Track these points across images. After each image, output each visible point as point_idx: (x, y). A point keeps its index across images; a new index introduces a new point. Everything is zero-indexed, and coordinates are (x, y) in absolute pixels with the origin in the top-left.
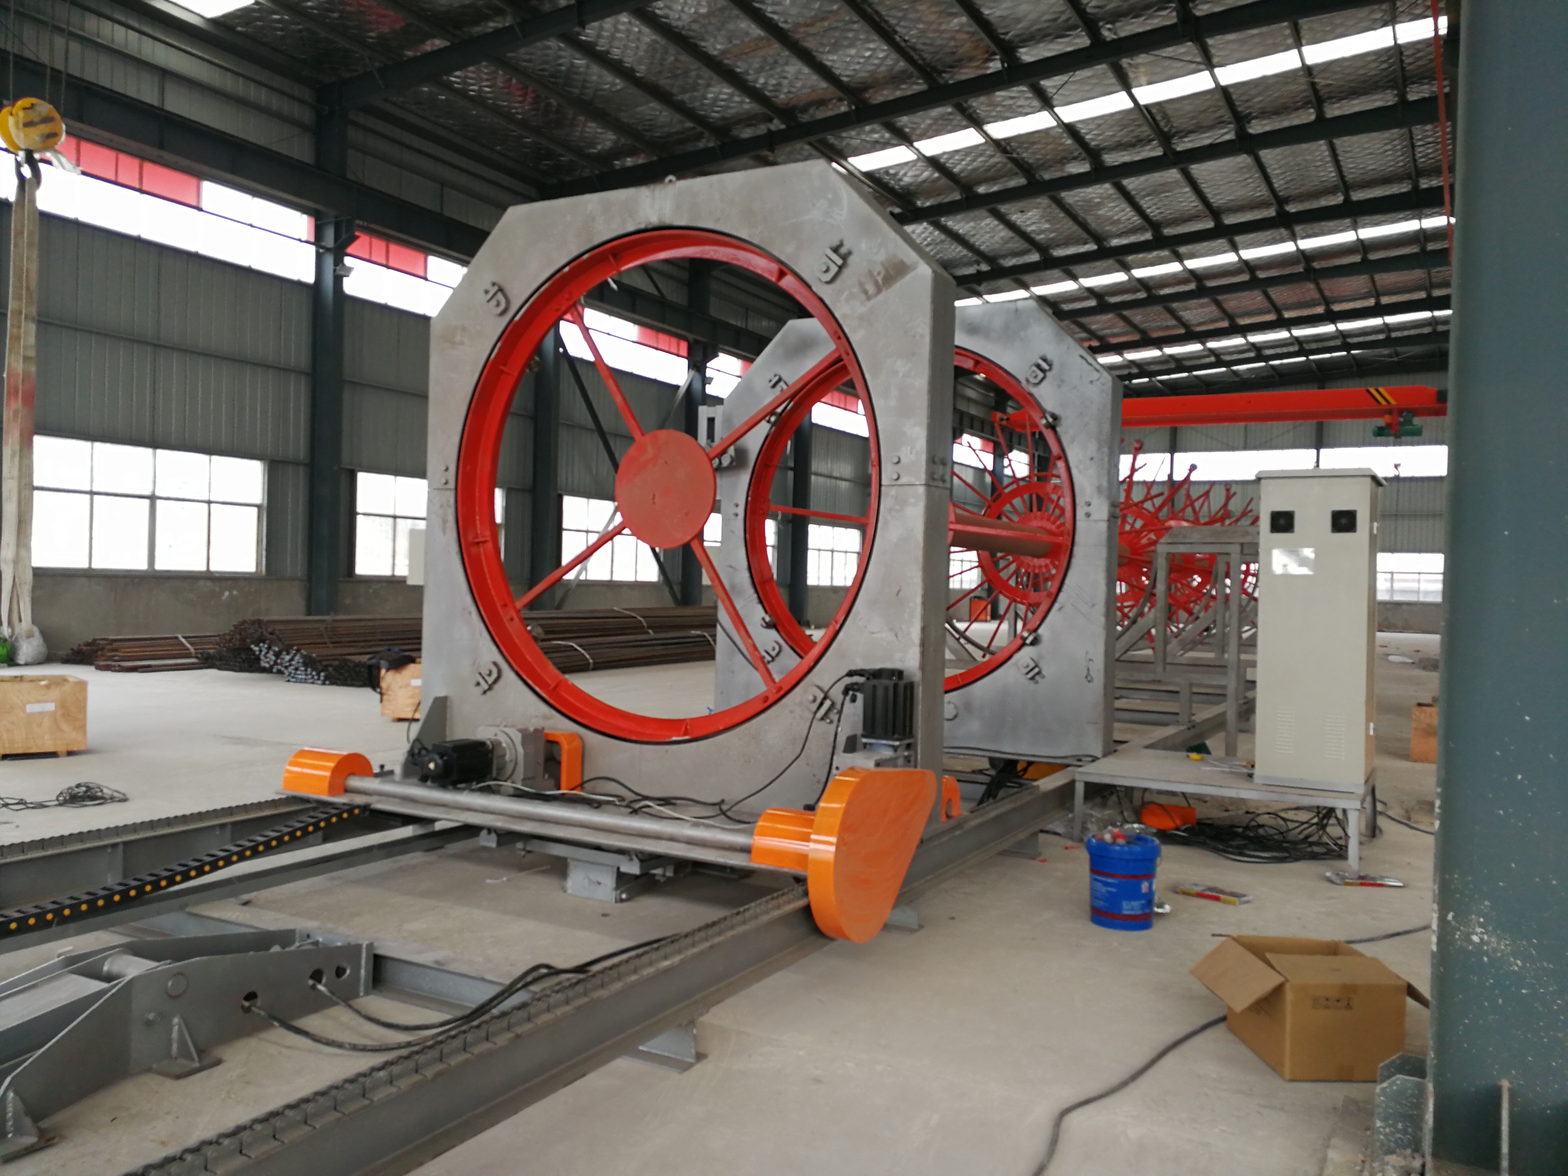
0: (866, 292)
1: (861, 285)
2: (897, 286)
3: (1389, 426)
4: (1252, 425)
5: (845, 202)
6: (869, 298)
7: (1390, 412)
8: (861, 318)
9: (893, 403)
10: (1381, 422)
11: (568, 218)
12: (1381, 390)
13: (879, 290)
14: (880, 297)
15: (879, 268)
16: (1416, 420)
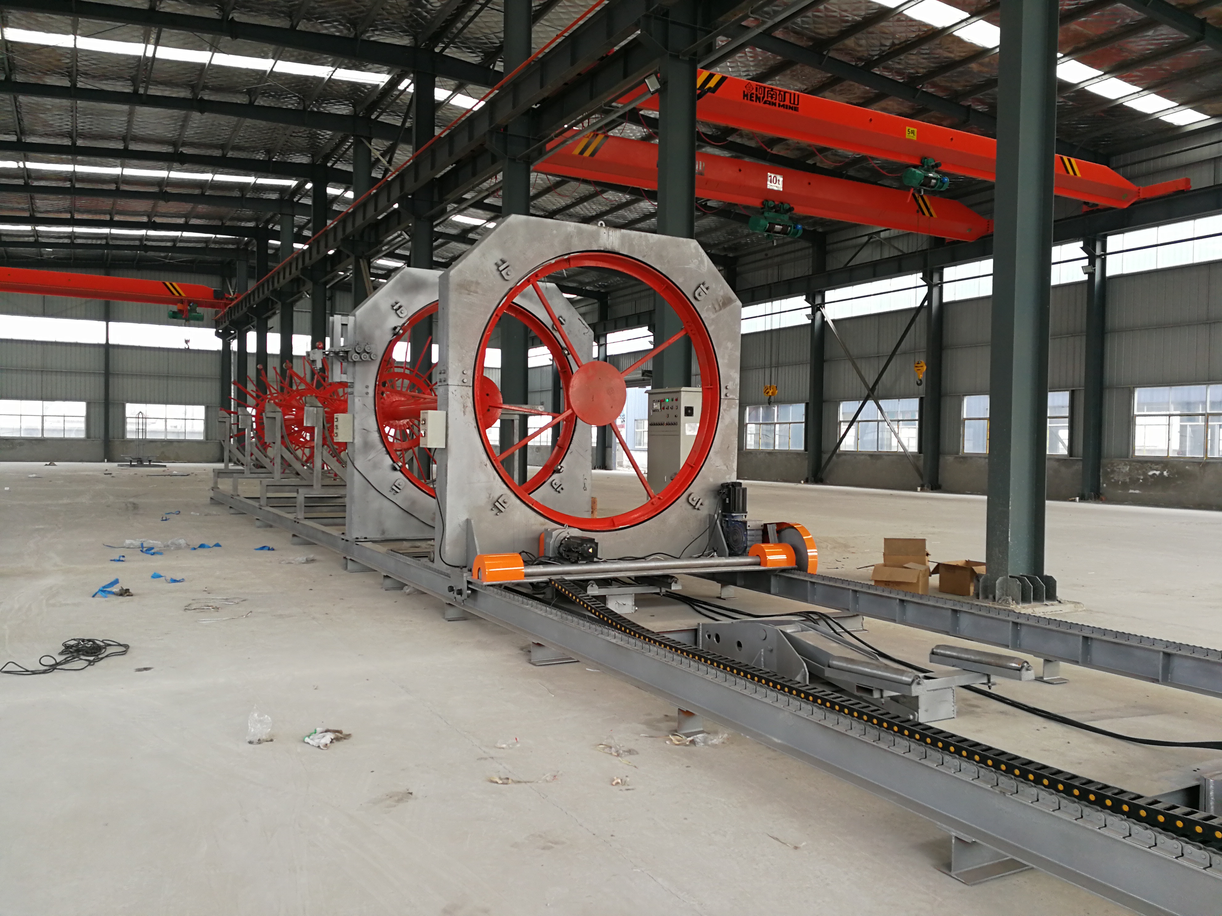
0: (715, 309)
1: (713, 305)
2: (728, 308)
3: (180, 311)
4: (49, 296)
5: (706, 263)
6: (716, 312)
7: (182, 302)
8: (713, 320)
9: (726, 361)
10: (175, 308)
11: (555, 232)
12: (174, 284)
13: (720, 309)
14: (721, 312)
15: (720, 298)
16: (199, 310)
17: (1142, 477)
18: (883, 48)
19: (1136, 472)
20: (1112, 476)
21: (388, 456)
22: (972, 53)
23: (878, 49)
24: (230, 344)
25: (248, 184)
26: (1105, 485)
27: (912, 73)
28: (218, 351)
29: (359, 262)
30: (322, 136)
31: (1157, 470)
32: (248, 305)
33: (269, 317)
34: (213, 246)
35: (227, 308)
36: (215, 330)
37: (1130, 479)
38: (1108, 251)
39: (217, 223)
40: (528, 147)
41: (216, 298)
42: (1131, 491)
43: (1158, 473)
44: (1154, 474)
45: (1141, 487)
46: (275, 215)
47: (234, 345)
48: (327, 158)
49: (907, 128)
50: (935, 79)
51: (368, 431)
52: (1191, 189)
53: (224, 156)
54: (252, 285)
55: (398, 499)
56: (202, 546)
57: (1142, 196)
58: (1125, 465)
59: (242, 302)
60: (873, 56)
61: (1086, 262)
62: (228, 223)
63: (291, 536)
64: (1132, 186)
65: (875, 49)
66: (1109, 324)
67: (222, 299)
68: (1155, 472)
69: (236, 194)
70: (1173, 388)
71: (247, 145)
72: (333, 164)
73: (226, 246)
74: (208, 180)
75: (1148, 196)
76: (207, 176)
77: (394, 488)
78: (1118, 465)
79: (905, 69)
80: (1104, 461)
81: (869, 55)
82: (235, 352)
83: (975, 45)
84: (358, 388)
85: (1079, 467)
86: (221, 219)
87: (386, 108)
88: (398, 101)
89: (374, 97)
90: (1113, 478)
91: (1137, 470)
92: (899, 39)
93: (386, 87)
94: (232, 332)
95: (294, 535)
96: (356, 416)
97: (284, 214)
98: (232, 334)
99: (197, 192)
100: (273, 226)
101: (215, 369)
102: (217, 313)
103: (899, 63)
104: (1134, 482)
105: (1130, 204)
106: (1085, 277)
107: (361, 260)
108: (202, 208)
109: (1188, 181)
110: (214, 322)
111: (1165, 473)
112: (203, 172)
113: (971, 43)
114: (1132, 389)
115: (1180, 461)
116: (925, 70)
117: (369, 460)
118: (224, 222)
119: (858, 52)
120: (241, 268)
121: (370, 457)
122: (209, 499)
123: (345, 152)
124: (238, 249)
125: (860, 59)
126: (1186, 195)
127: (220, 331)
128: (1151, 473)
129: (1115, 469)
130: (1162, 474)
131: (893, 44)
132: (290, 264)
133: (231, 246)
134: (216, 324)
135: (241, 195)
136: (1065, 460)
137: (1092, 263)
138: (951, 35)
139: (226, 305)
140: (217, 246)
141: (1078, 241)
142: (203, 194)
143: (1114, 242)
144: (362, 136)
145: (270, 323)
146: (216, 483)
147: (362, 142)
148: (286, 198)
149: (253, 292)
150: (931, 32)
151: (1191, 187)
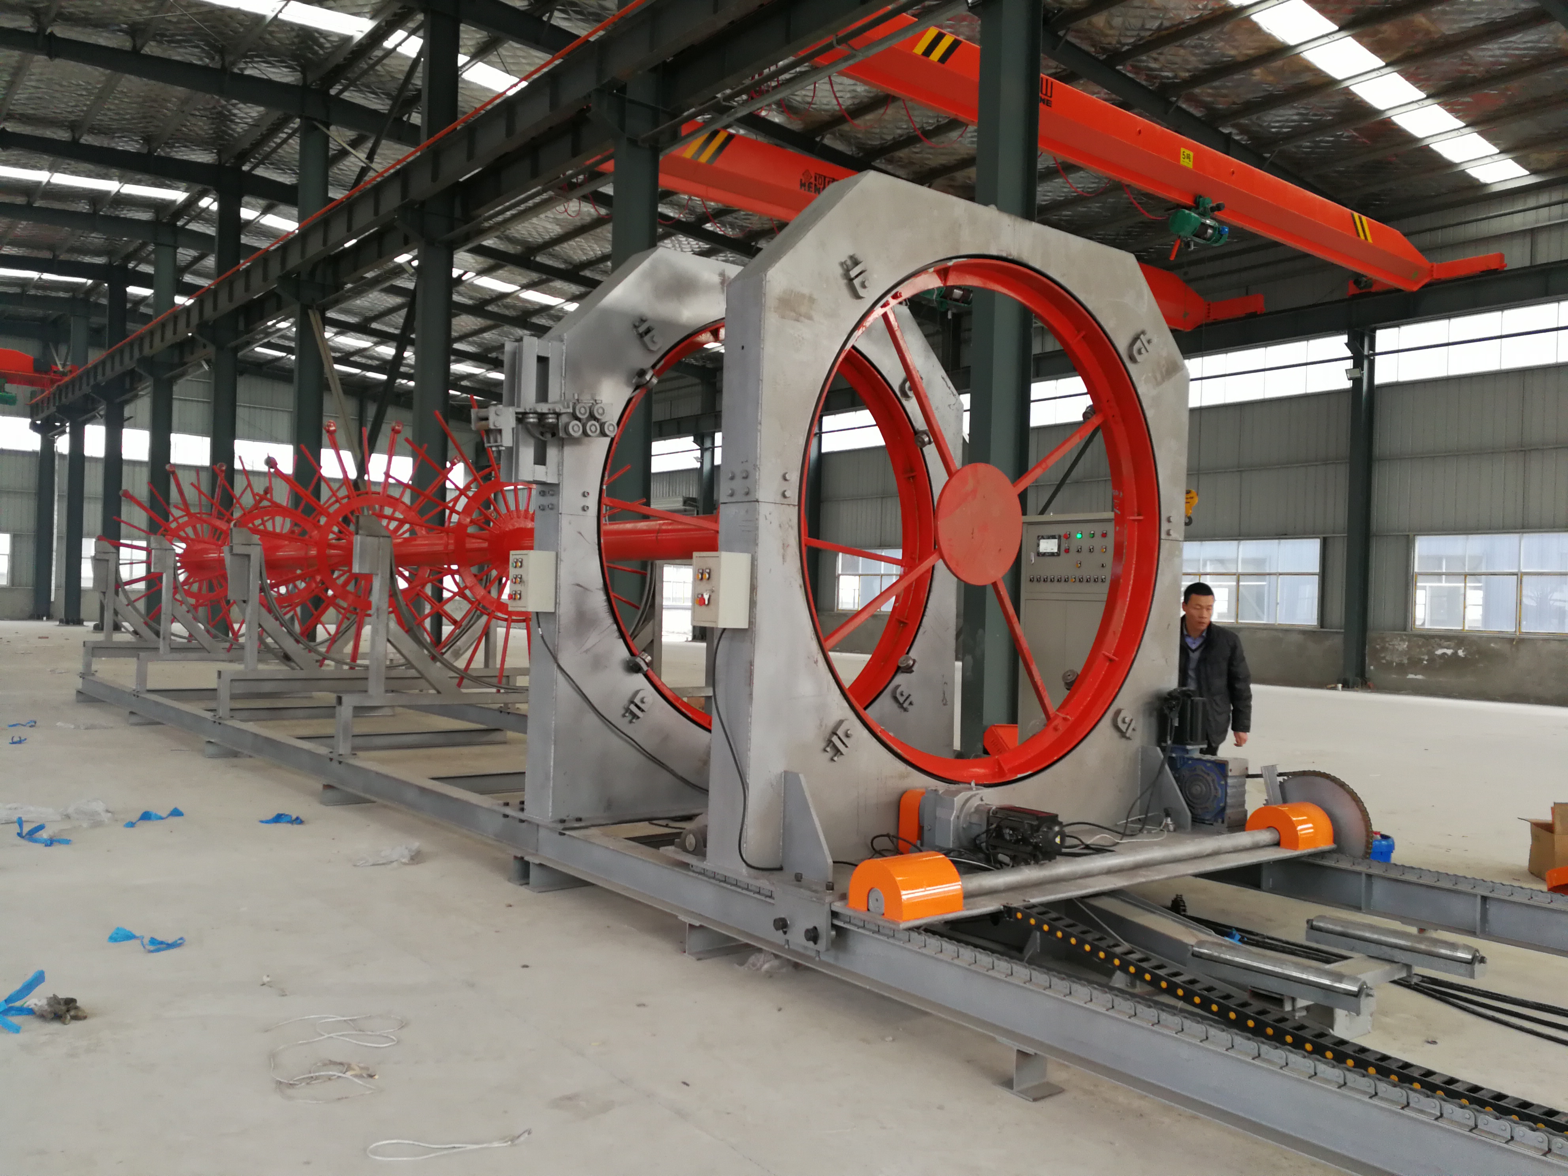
8: (1153, 399)
16: (9, 387)
17: (1426, 657)
18: (1143, 34)
19: (1418, 650)
20: (1383, 655)
21: (621, 641)
22: (1265, 51)
23: (1135, 33)
24: (53, 442)
25: (107, 193)
26: (1372, 667)
27: (1168, 78)
28: (34, 453)
29: (308, 315)
30: (241, 118)
31: (1448, 648)
32: (92, 382)
33: (127, 402)
34: (32, 292)
35: (55, 386)
36: (29, 420)
37: (1408, 659)
38: (1377, 350)
39: (46, 255)
40: (656, 124)
41: (37, 371)
42: (1411, 676)
43: (1449, 652)
44: (1445, 654)
45: (1425, 670)
46: (144, 245)
47: (63, 444)
48: (243, 156)
49: (1182, 150)
50: (1197, 91)
51: (586, 589)
52: (1506, 269)
53: (75, 142)
54: (95, 356)
55: (636, 731)
56: (146, 816)
57: (1435, 276)
58: (1402, 640)
59: (80, 378)
60: (1124, 45)
61: (1349, 364)
62: (63, 257)
63: (321, 787)
64: (1424, 262)
65: (1129, 33)
66: (1377, 451)
67: (46, 373)
68: (1445, 651)
69: (84, 207)
70: (1470, 536)
71: (115, 125)
72: (253, 169)
73: (54, 294)
74: (40, 183)
75: (1443, 276)
76: (41, 176)
77: (632, 707)
78: (1391, 641)
79: (1161, 70)
80: (1371, 634)
81: (1119, 42)
82: (62, 456)
83: (1273, 37)
84: (569, 498)
85: (1337, 641)
86: (51, 248)
87: (357, 79)
88: (378, 68)
89: (339, 59)
90: (1384, 658)
91: (1420, 647)
92: (1171, 19)
93: (364, 42)
94: (58, 424)
95: (328, 787)
96: (563, 555)
97: (162, 245)
98: (58, 427)
99: (20, 200)
100: (136, 266)
101: (28, 479)
102: (33, 394)
103: (1156, 60)
104: (1415, 664)
105: (1420, 285)
106: (1348, 384)
107: (310, 312)
108: (23, 227)
109: (1502, 256)
110: (28, 409)
111: (1461, 653)
112: (34, 167)
113: (1270, 35)
114: (1411, 537)
115: (1483, 637)
116: (1187, 74)
117: (587, 651)
118: (57, 253)
119: (1106, 36)
120: (78, 331)
121: (588, 645)
122: (75, 692)
123: (274, 150)
124: (73, 299)
125: (1104, 50)
126: (1500, 276)
127: (39, 422)
128: (1439, 652)
129: (1387, 645)
130: (1455, 654)
131: (1160, 28)
132: (163, 326)
133: (62, 294)
134: (32, 411)
135: (91, 212)
136: (1314, 632)
137: (1358, 364)
138: (1248, 19)
139: (53, 382)
140: (40, 293)
141: (1341, 334)
142: (29, 205)
143: (1385, 338)
144: (316, 120)
145: (127, 411)
146: (88, 665)
147: (317, 128)
148: (165, 221)
149: (95, 367)
150: (1220, 12)
151: (1506, 266)
